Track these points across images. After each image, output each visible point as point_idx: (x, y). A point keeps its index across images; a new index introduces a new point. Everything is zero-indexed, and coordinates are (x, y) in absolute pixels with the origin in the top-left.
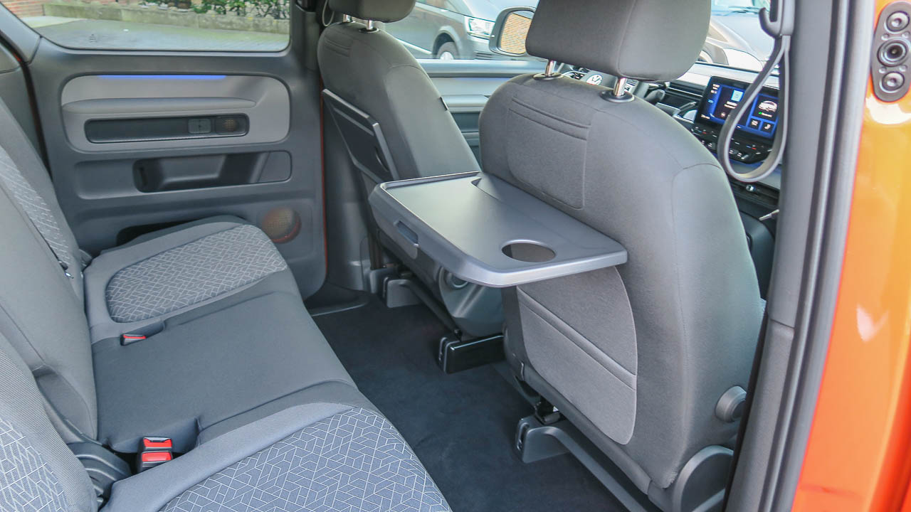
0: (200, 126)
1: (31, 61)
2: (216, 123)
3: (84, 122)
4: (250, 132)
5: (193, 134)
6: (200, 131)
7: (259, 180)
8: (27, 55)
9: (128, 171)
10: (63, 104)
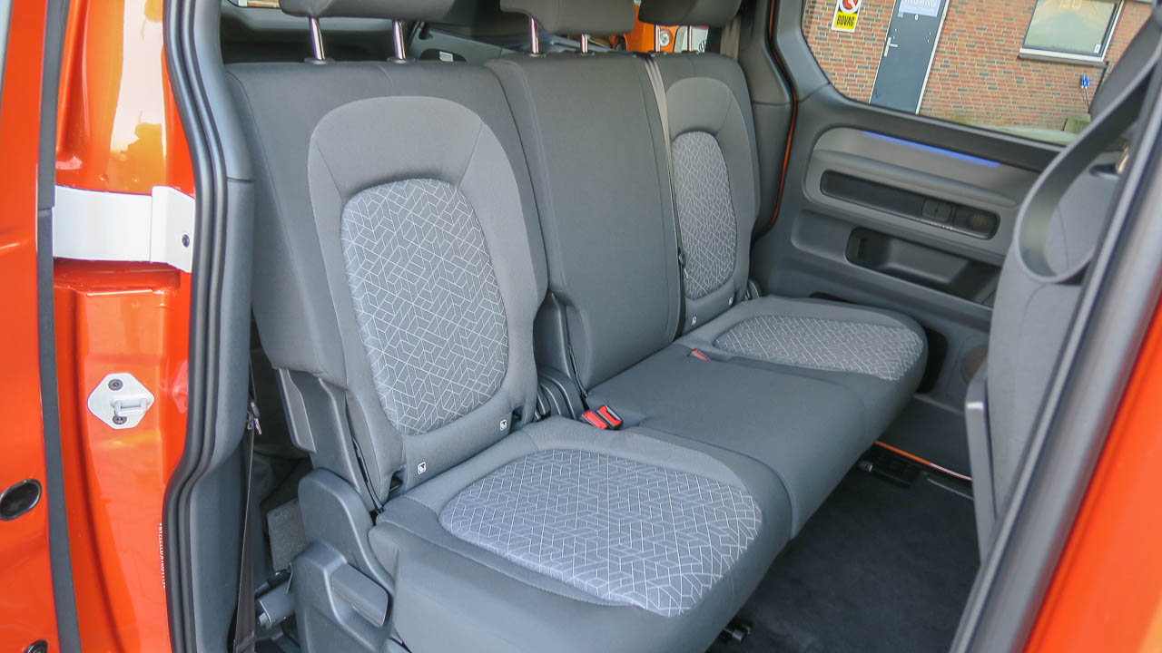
0: (936, 211)
1: (803, 101)
2: (958, 214)
3: (823, 171)
4: (995, 237)
5: (926, 218)
6: (935, 216)
7: (984, 301)
8: (801, 96)
9: (844, 234)
10: (815, 148)
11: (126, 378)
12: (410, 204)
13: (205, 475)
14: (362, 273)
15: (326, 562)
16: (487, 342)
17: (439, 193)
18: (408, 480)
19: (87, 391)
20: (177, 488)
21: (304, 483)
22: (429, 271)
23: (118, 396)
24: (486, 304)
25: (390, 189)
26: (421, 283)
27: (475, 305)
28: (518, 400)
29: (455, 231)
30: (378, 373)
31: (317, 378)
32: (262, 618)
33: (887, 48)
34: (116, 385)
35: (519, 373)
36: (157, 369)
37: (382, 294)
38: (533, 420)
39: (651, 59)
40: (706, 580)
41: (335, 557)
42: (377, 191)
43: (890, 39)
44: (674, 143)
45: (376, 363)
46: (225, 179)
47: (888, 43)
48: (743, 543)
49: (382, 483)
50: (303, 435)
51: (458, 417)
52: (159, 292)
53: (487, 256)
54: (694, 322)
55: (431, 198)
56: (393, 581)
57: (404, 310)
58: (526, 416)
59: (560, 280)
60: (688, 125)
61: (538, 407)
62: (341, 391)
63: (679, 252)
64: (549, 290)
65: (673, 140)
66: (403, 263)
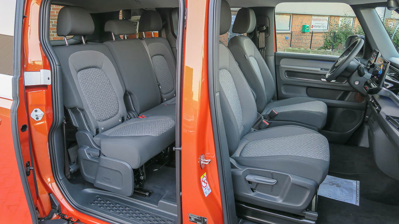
11: (38, 109)
12: (91, 73)
13: (57, 128)
14: (83, 87)
15: (85, 148)
16: (113, 102)
17: (97, 71)
18: (100, 131)
19: (30, 113)
20: (51, 132)
21: (77, 133)
22: (97, 87)
23: (37, 113)
24: (112, 94)
25: (86, 70)
26: (96, 89)
27: (109, 94)
28: (123, 115)
29: (102, 78)
30: (90, 107)
31: (76, 108)
32: (71, 170)
33: (229, 35)
34: (36, 111)
35: (122, 109)
36: (44, 107)
37: (88, 91)
38: (127, 120)
39: (143, 39)
40: (163, 131)
41: (86, 147)
42: (84, 71)
43: (229, 33)
44: (152, 58)
45: (89, 105)
46: (56, 65)
47: (229, 34)
48: (171, 126)
49: (95, 131)
50: (75, 123)
51: (109, 118)
52: (44, 91)
53: (110, 84)
54: (165, 100)
55: (96, 72)
56: (100, 147)
57: (94, 95)
58: (125, 118)
59: (128, 88)
60: (155, 54)
61: (128, 117)
62: (82, 110)
63: (157, 82)
64: (126, 91)
65: (152, 57)
66: (92, 85)
